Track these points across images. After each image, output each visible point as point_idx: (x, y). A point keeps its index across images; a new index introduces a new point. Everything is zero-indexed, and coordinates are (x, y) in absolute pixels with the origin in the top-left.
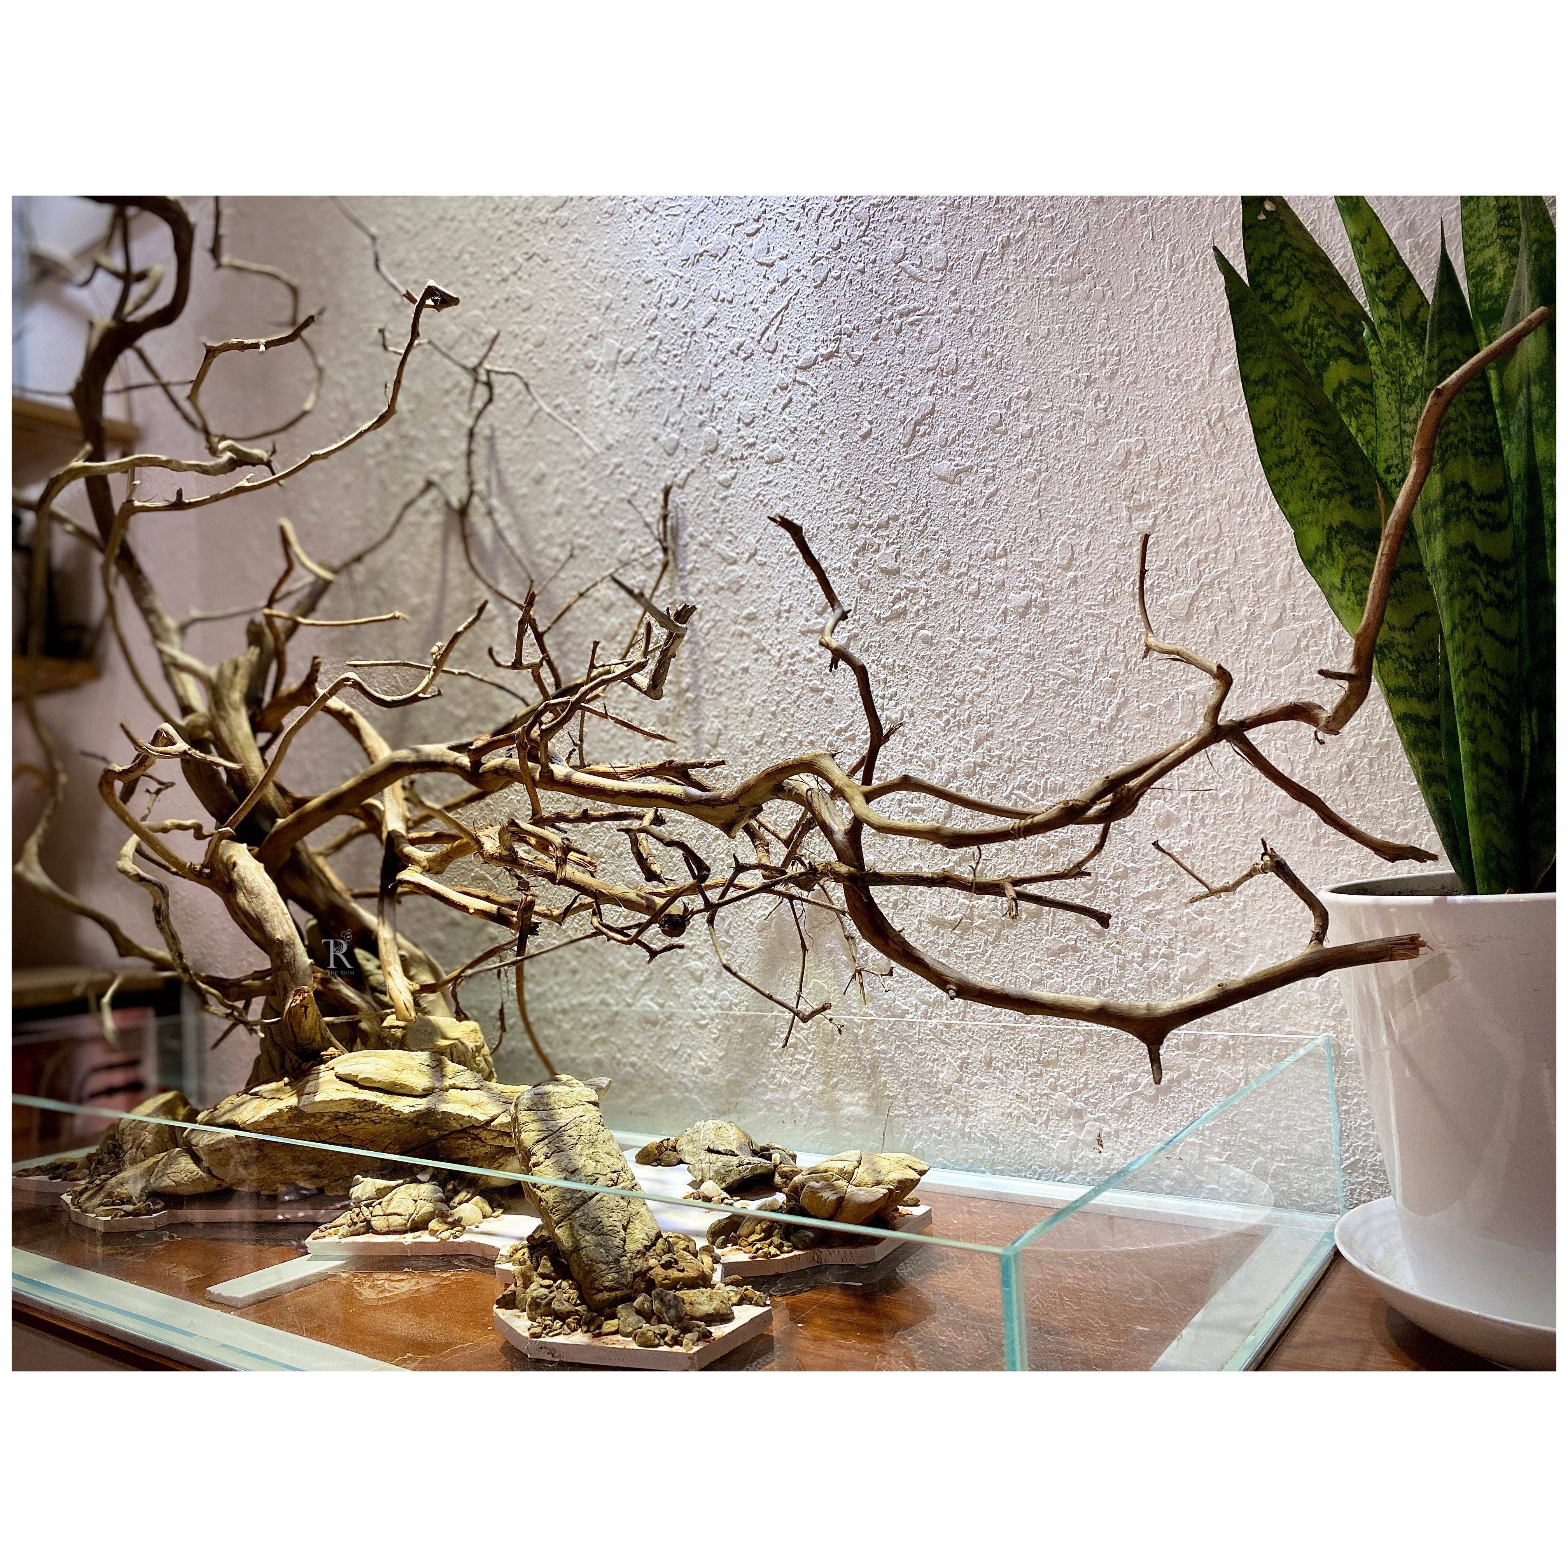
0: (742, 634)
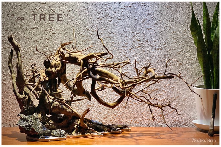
0: (111, 45)
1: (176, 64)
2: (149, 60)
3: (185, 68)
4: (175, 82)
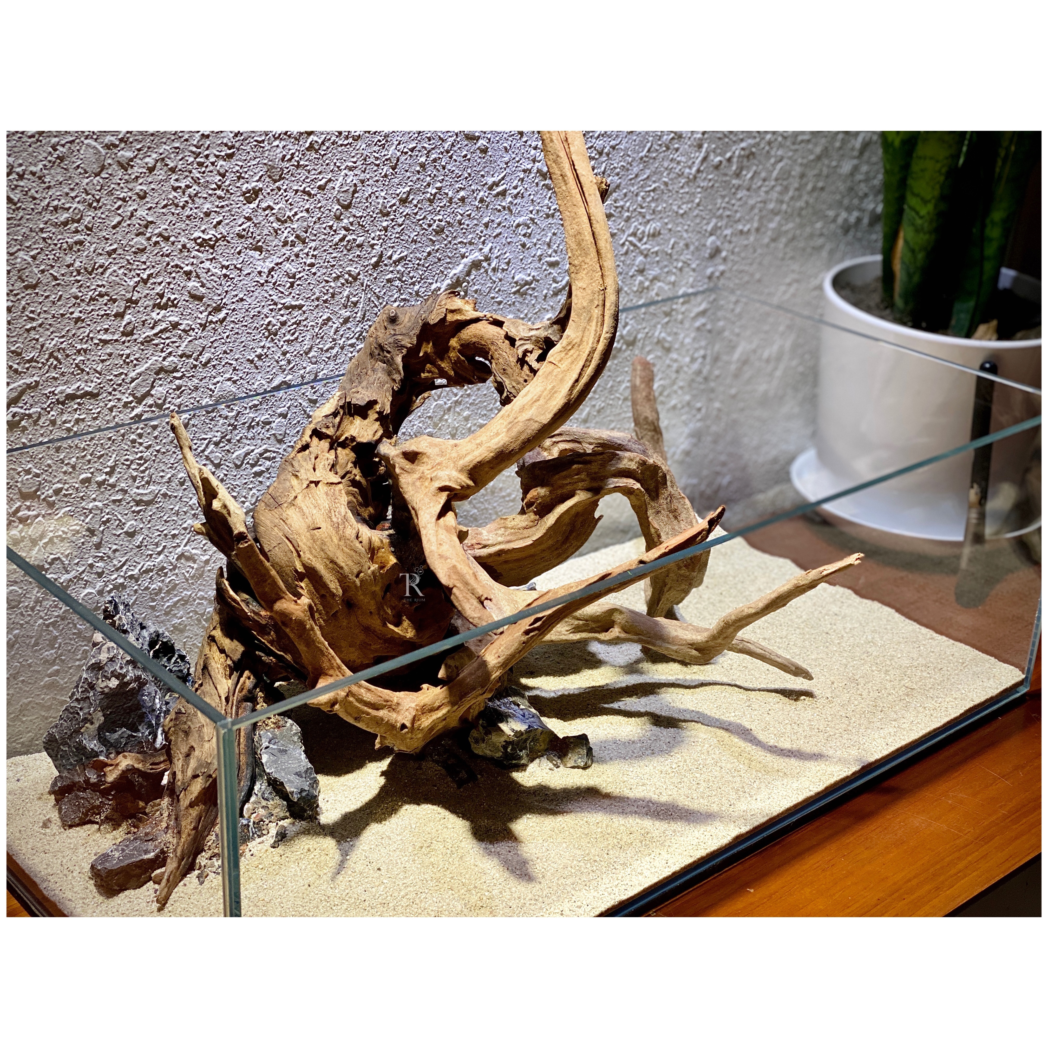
1: (729, 160)
2: (601, 154)
3: (764, 180)
4: (710, 278)
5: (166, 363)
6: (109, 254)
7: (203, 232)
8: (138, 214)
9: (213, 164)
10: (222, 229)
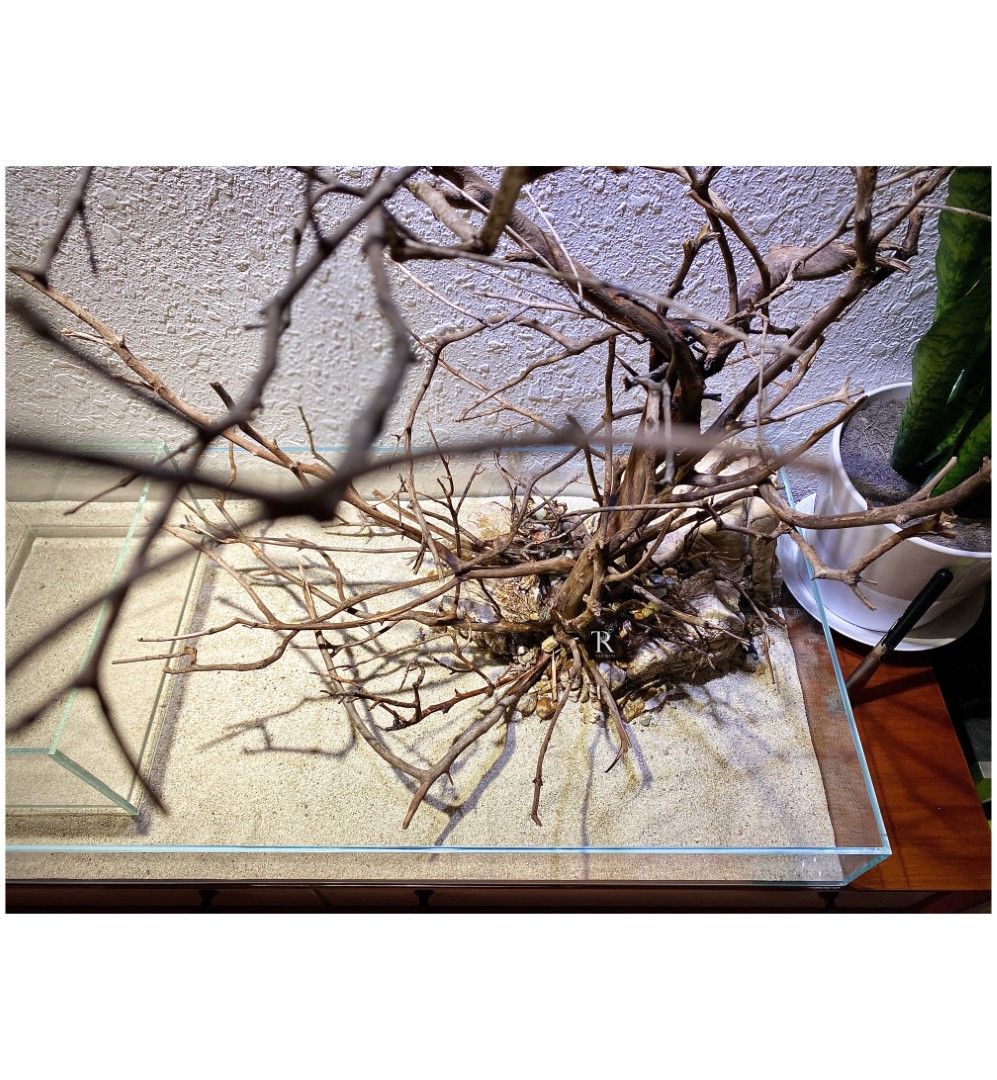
5: (203, 351)
6: (145, 289)
7: (210, 284)
8: (158, 269)
9: (206, 246)
10: (223, 285)
